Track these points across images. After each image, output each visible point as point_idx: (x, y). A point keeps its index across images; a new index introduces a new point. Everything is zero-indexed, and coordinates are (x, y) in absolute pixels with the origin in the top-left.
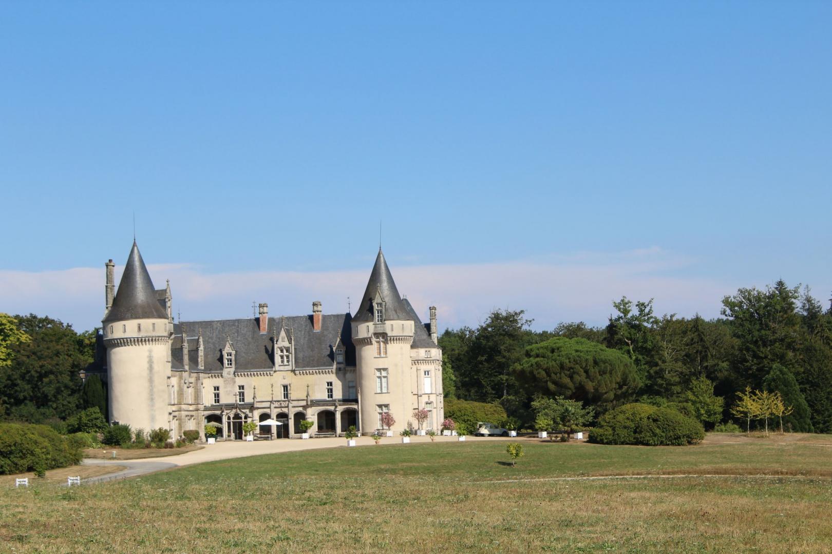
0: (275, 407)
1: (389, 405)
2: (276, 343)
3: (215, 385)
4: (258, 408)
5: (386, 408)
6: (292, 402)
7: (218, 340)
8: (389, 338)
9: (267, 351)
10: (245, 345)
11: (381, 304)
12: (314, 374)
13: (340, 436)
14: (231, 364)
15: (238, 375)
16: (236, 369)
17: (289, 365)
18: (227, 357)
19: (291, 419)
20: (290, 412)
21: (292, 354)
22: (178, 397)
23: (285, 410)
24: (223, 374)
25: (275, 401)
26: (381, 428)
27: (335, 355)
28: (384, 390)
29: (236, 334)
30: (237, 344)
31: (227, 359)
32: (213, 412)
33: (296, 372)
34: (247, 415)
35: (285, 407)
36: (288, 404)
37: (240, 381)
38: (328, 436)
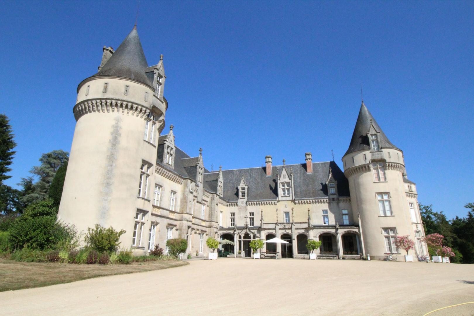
0: (280, 229)
1: (396, 228)
2: (279, 180)
3: (232, 212)
4: (265, 229)
5: (392, 232)
6: (295, 224)
7: (236, 181)
8: (387, 164)
9: (271, 188)
10: (255, 184)
11: (375, 135)
12: (310, 203)
13: (343, 259)
14: (244, 196)
15: (249, 204)
16: (248, 199)
17: (289, 196)
18: (241, 191)
19: (294, 239)
20: (293, 234)
21: (292, 187)
22: (181, 205)
23: (289, 231)
24: (238, 203)
25: (280, 223)
26: (390, 252)
27: (328, 188)
28: (388, 213)
29: (249, 177)
30: (249, 183)
31: (241, 192)
32: (227, 231)
33: (296, 201)
34: (255, 235)
35: (289, 229)
36: (291, 226)
37: (251, 208)
38: (331, 258)
